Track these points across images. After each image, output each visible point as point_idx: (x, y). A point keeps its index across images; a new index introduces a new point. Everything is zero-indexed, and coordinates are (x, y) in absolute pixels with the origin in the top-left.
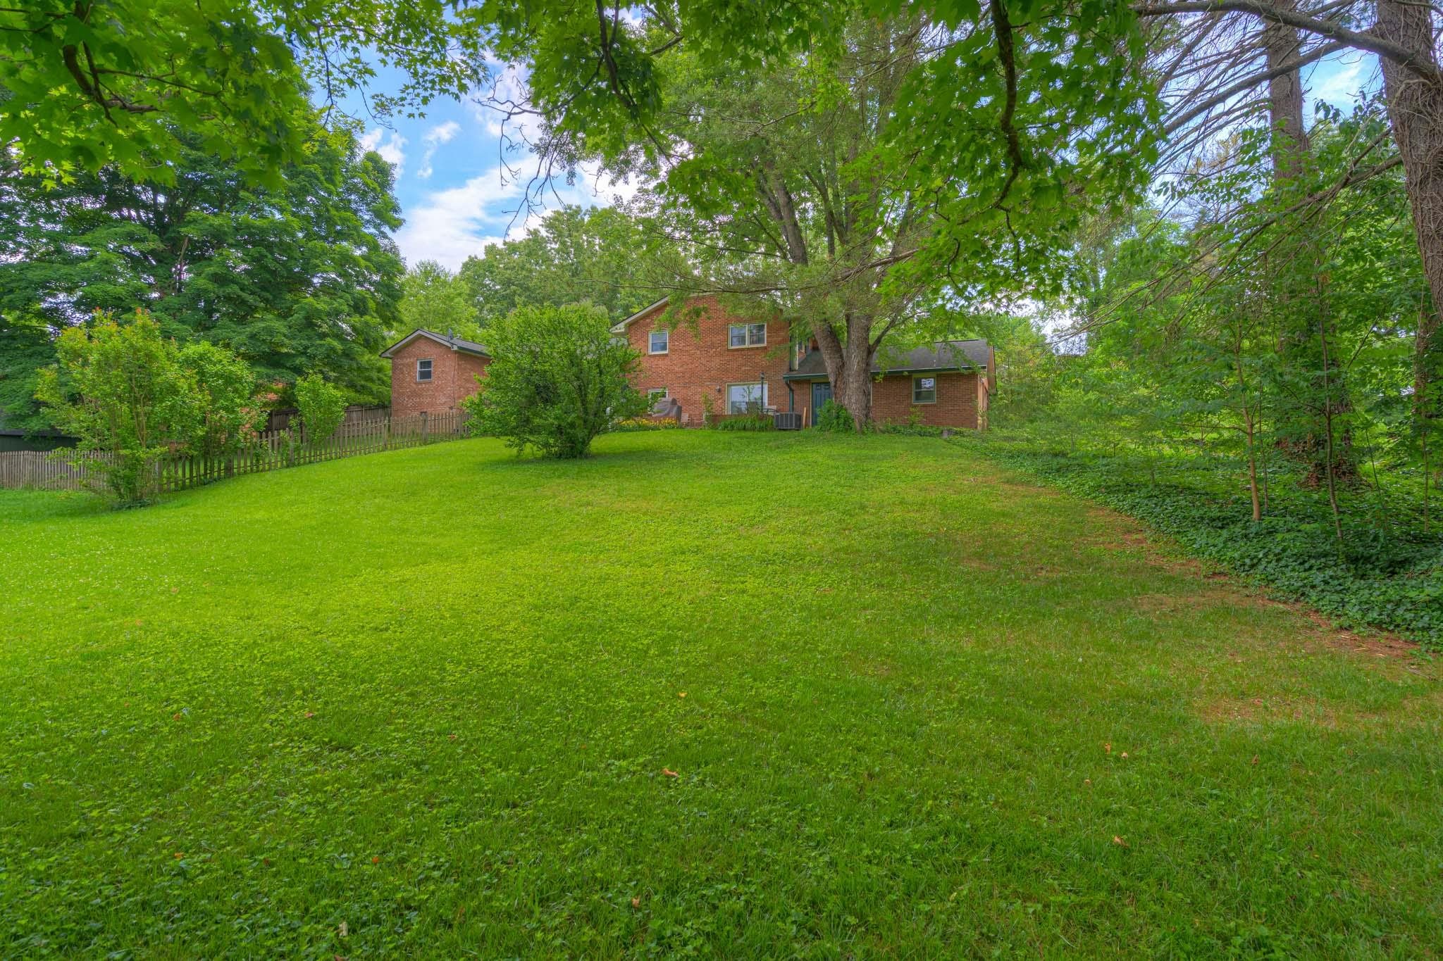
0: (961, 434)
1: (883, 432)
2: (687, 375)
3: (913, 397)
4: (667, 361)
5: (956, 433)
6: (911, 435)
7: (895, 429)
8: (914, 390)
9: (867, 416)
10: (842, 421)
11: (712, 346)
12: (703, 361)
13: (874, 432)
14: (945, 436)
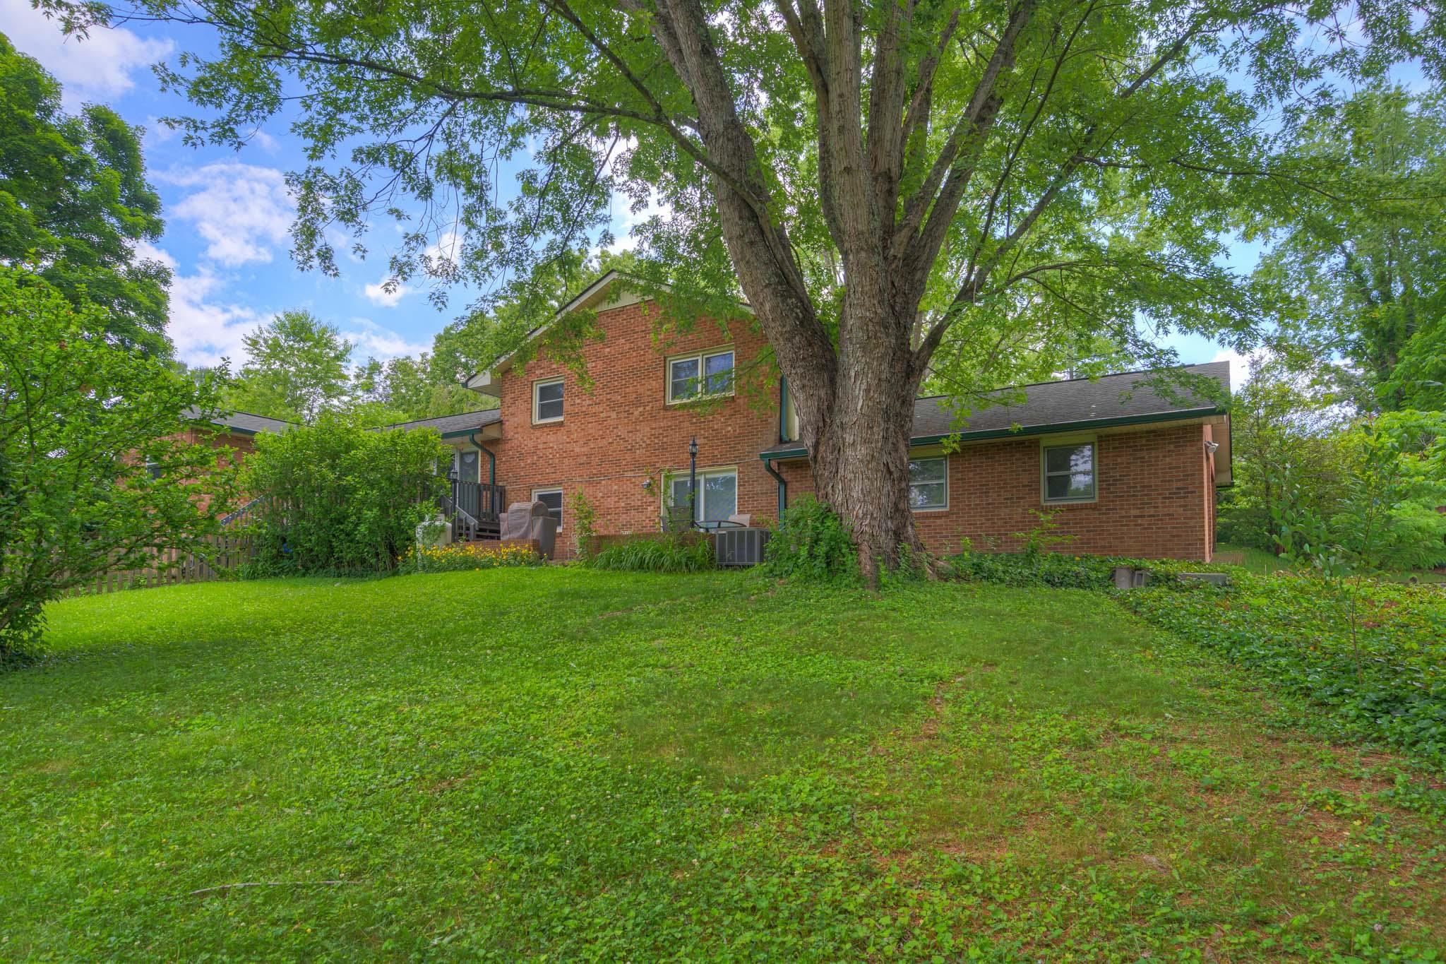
0: (1168, 580)
1: (944, 577)
2: (595, 461)
3: (1044, 486)
4: (562, 436)
5: (1156, 580)
6: (1023, 583)
7: (978, 568)
8: (1044, 473)
9: (898, 535)
10: (822, 549)
11: (638, 402)
12: (622, 431)
13: (916, 576)
14: (1123, 586)
